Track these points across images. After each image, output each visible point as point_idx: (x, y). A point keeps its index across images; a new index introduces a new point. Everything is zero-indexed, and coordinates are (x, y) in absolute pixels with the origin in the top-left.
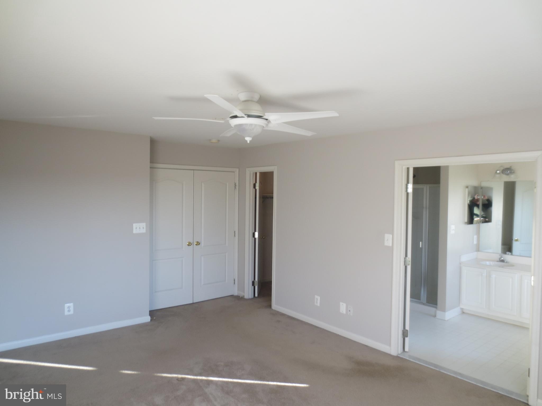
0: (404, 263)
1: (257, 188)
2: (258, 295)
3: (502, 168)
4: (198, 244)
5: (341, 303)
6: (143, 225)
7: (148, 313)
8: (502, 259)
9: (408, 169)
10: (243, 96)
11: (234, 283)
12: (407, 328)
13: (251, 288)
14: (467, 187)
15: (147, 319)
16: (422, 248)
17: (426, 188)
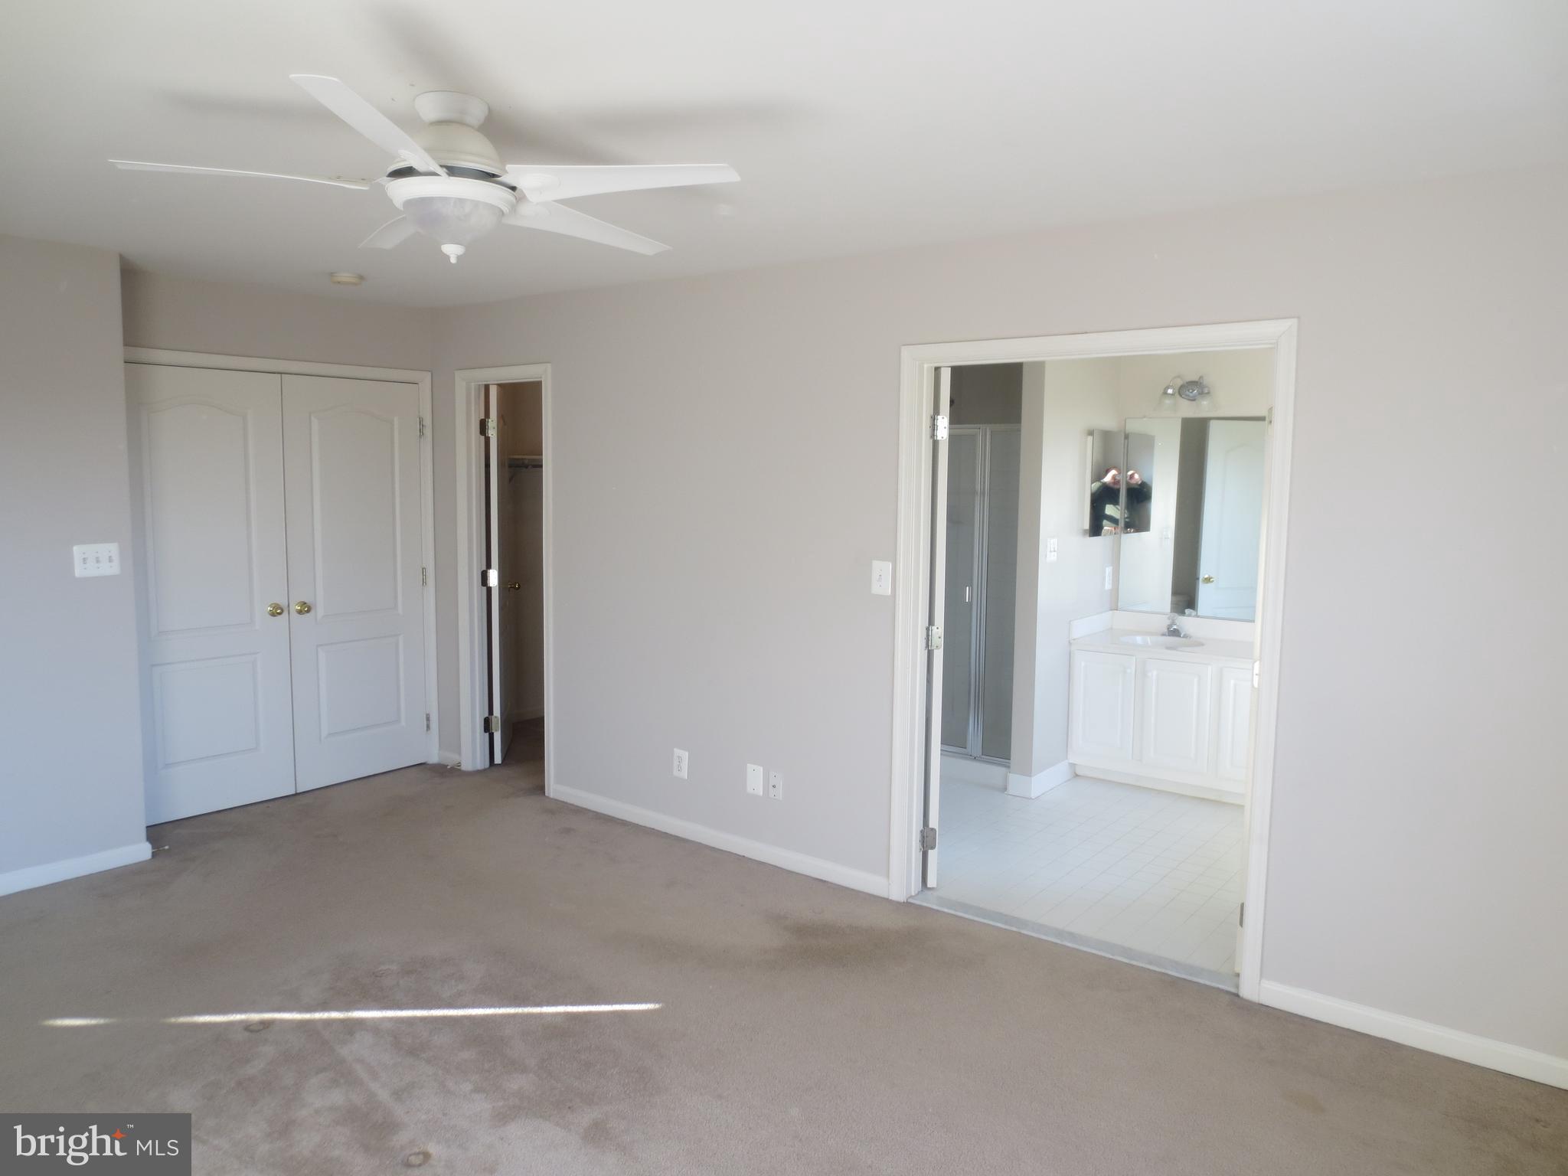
0: (925, 641)
1: (492, 433)
2: (504, 758)
3: (1179, 382)
4: (306, 608)
5: (750, 767)
6: (112, 549)
7: (143, 833)
8: (1175, 627)
9: (937, 369)
10: (429, 107)
11: (428, 727)
12: (934, 822)
13: (482, 738)
14: (1091, 433)
15: (143, 851)
16: (971, 603)
17: (983, 435)
